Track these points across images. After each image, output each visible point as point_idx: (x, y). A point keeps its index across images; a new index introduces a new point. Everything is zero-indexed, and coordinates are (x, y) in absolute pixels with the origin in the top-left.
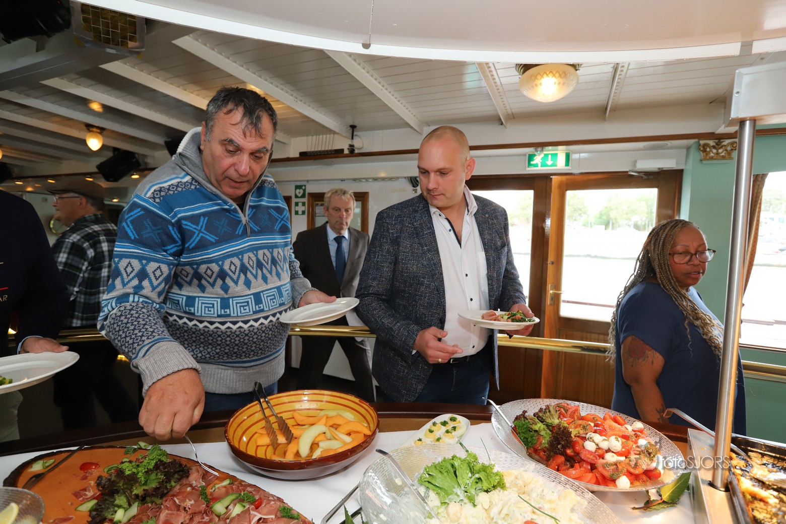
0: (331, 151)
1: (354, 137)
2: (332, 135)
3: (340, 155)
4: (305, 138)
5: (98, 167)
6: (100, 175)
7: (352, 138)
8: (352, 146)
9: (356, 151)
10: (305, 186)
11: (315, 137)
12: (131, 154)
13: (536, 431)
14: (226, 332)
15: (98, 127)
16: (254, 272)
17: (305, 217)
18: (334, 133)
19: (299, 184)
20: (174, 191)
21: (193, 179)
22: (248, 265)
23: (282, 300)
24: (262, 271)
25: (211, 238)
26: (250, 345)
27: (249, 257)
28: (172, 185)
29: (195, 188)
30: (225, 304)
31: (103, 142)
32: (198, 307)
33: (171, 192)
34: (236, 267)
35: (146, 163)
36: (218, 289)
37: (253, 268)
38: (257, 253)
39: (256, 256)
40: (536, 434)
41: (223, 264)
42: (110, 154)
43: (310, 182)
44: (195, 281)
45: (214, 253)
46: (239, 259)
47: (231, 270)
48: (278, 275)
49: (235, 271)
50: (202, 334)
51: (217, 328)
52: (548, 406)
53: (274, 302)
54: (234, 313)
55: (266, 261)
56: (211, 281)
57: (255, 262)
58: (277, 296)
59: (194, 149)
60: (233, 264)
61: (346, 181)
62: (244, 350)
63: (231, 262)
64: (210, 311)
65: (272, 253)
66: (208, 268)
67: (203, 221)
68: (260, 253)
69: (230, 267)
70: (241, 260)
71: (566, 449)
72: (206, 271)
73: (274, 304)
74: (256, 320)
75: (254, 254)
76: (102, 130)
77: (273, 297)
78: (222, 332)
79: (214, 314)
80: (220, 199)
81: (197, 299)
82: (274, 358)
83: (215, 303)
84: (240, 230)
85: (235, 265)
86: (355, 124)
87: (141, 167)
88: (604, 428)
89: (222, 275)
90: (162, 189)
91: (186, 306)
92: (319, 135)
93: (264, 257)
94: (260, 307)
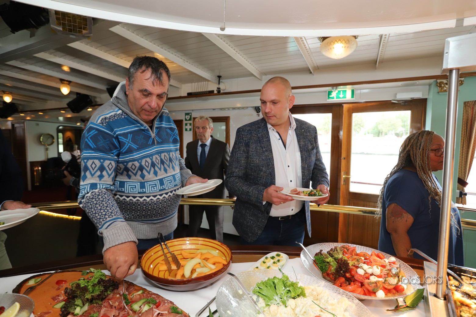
0: (206, 92)
1: (220, 83)
2: (207, 82)
3: (212, 94)
4: (190, 84)
5: (68, 104)
6: (69, 109)
7: (219, 84)
8: (219, 88)
9: (222, 92)
10: (191, 113)
11: (196, 83)
12: (87, 96)
13: (328, 262)
14: (143, 202)
15: (67, 81)
16: (159, 166)
17: (191, 132)
18: (208, 81)
19: (187, 112)
20: (113, 119)
21: (123, 111)
22: (155, 162)
23: (176, 183)
24: (164, 166)
25: (134, 146)
26: (157, 210)
27: (156, 158)
28: (111, 116)
29: (124, 117)
30: (142, 186)
31: (71, 89)
32: (127, 188)
33: (112, 120)
34: (149, 164)
35: (96, 102)
36: (138, 177)
37: (158, 164)
38: (161, 155)
39: (160, 157)
40: (328, 264)
41: (141, 162)
42: (75, 97)
43: (194, 111)
44: (125, 173)
45: (136, 155)
46: (150, 159)
47: (146, 165)
48: (173, 168)
49: (148, 166)
50: (129, 204)
51: (138, 200)
52: (336, 247)
53: (171, 184)
54: (148, 191)
55: (166, 159)
56: (135, 172)
57: (159, 160)
58: (173, 180)
59: (123, 94)
60: (147, 162)
61: (216, 110)
62: (154, 213)
63: (146, 161)
64: (134, 190)
65: (169, 155)
66: (133, 164)
67: (130, 136)
68: (163, 155)
69: (145, 163)
70: (152, 159)
71: (345, 273)
72: (132, 166)
73: (171, 185)
74: (161, 195)
75: (159, 156)
76: (69, 83)
77: (171, 181)
78: (140, 202)
79: (136, 192)
80: (139, 123)
81: (126, 183)
82: (171, 218)
83: (137, 185)
84: (150, 142)
85: (148, 163)
86: (221, 75)
87: (93, 104)
88: (370, 261)
89: (141, 168)
90: (106, 118)
91: (119, 187)
92: (199, 82)
93: (165, 157)
94: (163, 187)
